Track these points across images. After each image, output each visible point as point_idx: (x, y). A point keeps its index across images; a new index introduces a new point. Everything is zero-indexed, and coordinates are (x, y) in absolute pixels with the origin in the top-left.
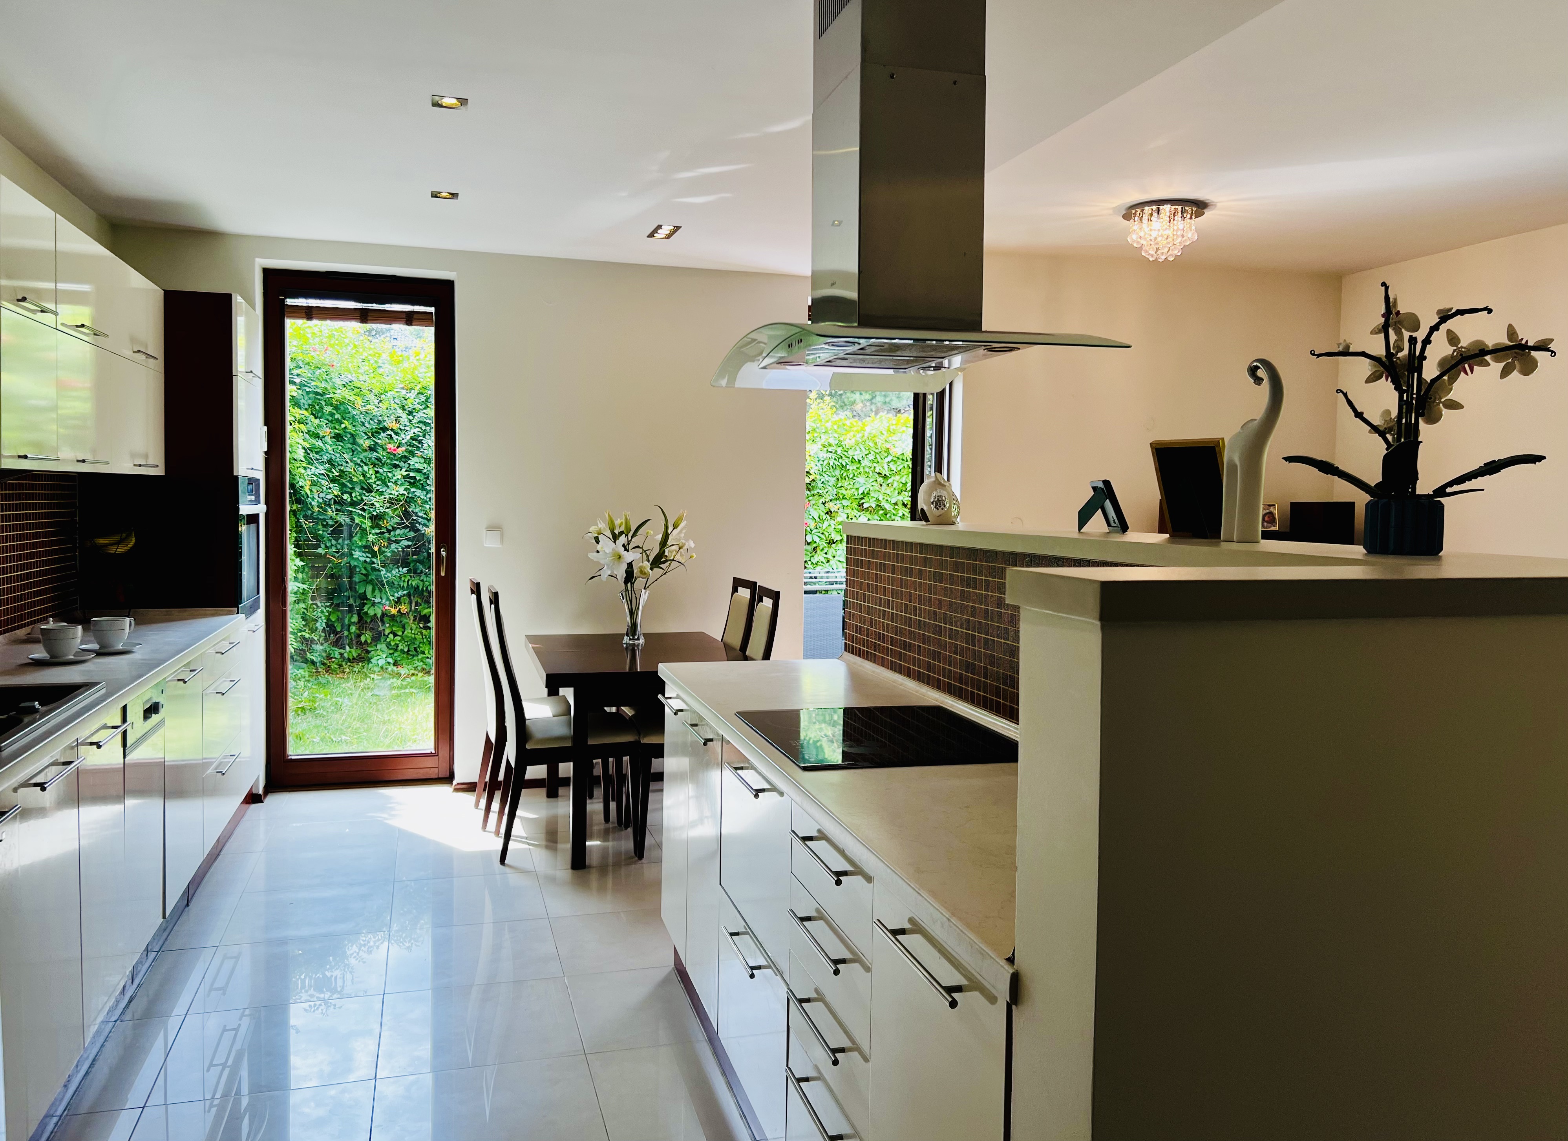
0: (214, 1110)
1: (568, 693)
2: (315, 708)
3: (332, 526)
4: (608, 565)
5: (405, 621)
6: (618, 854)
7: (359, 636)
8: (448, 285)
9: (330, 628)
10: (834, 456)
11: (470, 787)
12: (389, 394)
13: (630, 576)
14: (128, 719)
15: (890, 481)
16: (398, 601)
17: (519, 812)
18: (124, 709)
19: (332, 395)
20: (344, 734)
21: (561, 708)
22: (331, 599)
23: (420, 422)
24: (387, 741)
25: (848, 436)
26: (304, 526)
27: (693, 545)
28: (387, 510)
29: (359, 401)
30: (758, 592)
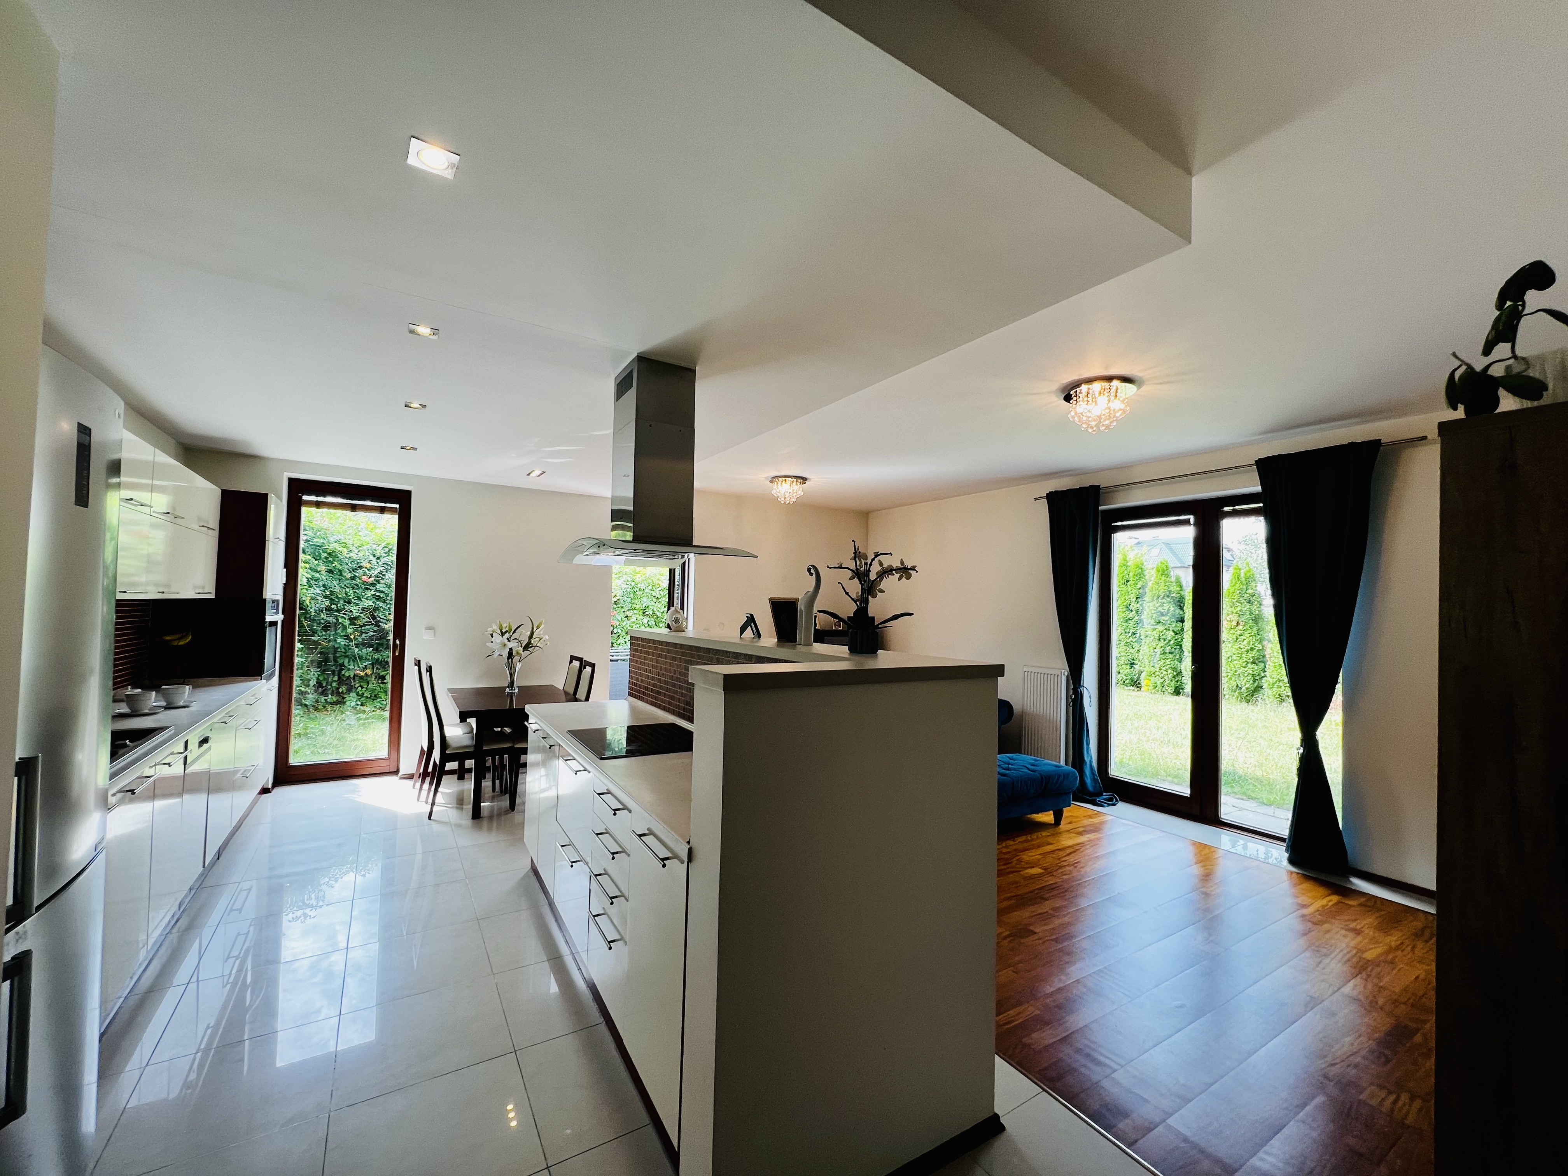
0: (229, 986)
1: (473, 722)
2: (307, 734)
3: (323, 624)
4: (498, 649)
5: (369, 679)
6: (500, 809)
7: (338, 689)
8: (408, 494)
9: (319, 684)
10: (630, 587)
11: (410, 777)
12: (365, 547)
13: (510, 655)
14: (188, 748)
15: (660, 600)
16: (365, 668)
17: (440, 789)
18: (187, 742)
19: (327, 547)
20: (327, 748)
21: (467, 730)
22: (320, 667)
23: (384, 564)
24: (356, 752)
25: (638, 577)
26: (304, 624)
27: (547, 638)
28: (361, 615)
29: (345, 551)
30: (583, 663)
